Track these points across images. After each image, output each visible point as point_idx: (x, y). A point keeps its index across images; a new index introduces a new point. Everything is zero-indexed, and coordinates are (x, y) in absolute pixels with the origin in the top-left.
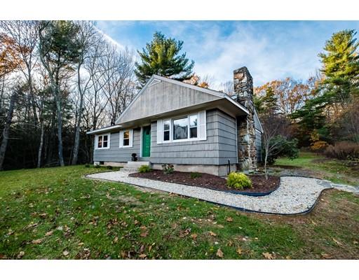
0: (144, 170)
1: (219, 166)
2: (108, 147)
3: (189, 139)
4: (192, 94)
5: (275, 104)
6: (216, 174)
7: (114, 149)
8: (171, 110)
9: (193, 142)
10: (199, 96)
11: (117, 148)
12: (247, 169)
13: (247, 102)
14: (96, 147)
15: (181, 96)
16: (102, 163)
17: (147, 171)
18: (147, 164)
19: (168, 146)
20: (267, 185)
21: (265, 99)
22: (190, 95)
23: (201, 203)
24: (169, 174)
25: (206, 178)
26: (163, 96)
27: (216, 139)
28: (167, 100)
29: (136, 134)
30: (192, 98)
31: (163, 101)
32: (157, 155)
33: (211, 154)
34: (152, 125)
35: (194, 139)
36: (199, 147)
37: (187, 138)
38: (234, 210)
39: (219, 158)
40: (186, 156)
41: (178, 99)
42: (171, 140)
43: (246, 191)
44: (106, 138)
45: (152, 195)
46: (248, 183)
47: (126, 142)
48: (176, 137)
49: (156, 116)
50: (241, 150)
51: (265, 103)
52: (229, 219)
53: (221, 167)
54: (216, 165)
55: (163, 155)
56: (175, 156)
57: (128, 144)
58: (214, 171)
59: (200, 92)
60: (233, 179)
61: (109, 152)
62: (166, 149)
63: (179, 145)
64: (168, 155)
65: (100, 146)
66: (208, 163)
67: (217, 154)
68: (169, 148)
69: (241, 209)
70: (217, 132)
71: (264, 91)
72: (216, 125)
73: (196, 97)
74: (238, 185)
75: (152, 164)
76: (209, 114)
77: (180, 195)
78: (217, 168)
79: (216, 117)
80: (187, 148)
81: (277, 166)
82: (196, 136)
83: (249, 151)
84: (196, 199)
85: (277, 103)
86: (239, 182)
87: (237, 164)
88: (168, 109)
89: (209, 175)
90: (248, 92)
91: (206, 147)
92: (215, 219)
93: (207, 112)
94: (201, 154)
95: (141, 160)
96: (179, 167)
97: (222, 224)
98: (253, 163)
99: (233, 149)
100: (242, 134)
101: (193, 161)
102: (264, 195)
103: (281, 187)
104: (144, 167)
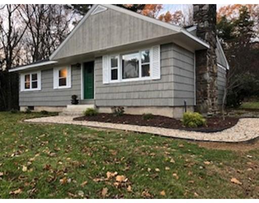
0: (91, 113)
1: (174, 107)
2: (39, 88)
3: (141, 78)
4: (145, 27)
5: (249, 30)
6: (171, 116)
7: (47, 90)
8: (119, 45)
9: (145, 81)
10: (153, 28)
11: (50, 90)
12: (206, 111)
13: (207, 34)
14: (22, 88)
15: (132, 28)
16: (32, 108)
17: (93, 115)
18: (92, 106)
19: (116, 85)
20: (222, 124)
21: (237, 23)
22: (142, 28)
23: (156, 137)
24: (119, 116)
25: (160, 119)
26: (110, 27)
27: (172, 78)
28: (115, 32)
29: (75, 72)
30: (145, 31)
31: (111, 34)
32: (104, 96)
33: (166, 94)
34: (96, 62)
35: (146, 78)
36: (152, 87)
37: (138, 77)
38: (186, 141)
39: (175, 98)
40: (137, 97)
41: (128, 32)
42: (120, 80)
43: (200, 129)
44: (35, 77)
45: (109, 133)
46: (202, 122)
47: (62, 82)
48: (125, 76)
49: (101, 51)
50: (200, 90)
51: (237, 28)
52: (181, 146)
53: (176, 108)
54: (171, 107)
55: (110, 96)
56: (125, 97)
57: (65, 84)
58: (168, 113)
59: (153, 24)
60: (187, 118)
61: (40, 95)
62: (114, 90)
63: (129, 84)
64: (117, 96)
65: (27, 87)
66: (162, 105)
67: (172, 94)
68: (117, 88)
69: (192, 140)
70: (172, 70)
71: (236, 11)
72: (171, 62)
73: (149, 29)
74: (192, 123)
75: (97, 107)
76: (164, 50)
77: (136, 132)
78: (172, 110)
79: (171, 53)
80: (138, 88)
81: (243, 109)
82: (148, 75)
83: (208, 91)
84: (152, 135)
85: (254, 29)
86: (193, 121)
87: (194, 106)
88: (117, 44)
89: (163, 117)
90: (209, 21)
91: (160, 87)
92: (169, 147)
93: (162, 46)
94: (154, 94)
95: (83, 103)
96: (130, 109)
97: (175, 149)
98: (213, 104)
99: (190, 88)
100: (200, 72)
101: (145, 103)
102: (216, 131)
103: (236, 126)
104: (90, 110)
